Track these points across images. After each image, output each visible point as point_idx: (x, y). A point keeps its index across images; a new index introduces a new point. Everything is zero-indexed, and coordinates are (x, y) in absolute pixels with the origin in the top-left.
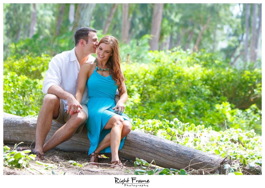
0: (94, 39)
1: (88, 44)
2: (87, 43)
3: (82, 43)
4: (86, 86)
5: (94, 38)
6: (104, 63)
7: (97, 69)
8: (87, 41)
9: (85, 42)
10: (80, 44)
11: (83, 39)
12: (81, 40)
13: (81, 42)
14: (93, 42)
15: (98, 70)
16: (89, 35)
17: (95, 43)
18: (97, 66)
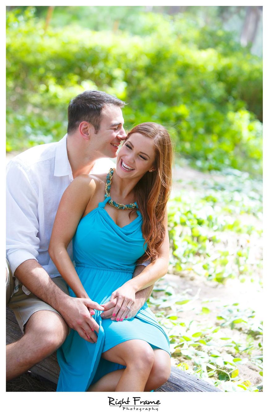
0: (115, 125)
1: (100, 134)
2: (96, 133)
3: (85, 131)
4: (72, 241)
5: (115, 122)
6: (128, 188)
7: (107, 200)
8: (97, 128)
9: (91, 130)
10: (78, 132)
11: (87, 121)
12: (83, 124)
13: (83, 127)
14: (113, 131)
15: (108, 203)
16: (104, 112)
17: (115, 134)
18: (109, 191)
